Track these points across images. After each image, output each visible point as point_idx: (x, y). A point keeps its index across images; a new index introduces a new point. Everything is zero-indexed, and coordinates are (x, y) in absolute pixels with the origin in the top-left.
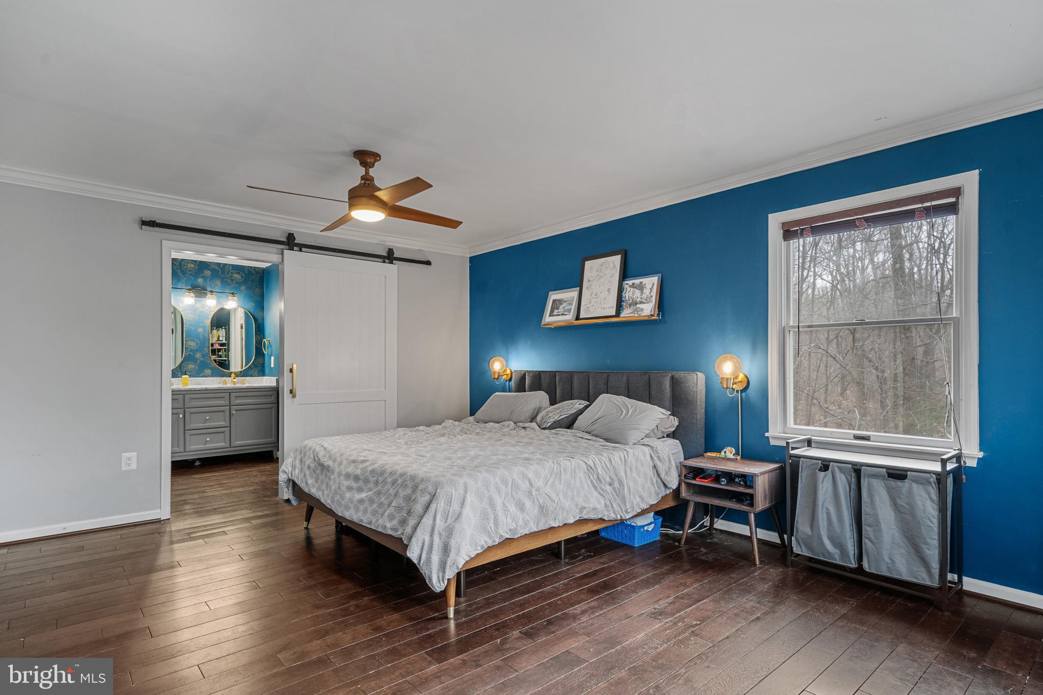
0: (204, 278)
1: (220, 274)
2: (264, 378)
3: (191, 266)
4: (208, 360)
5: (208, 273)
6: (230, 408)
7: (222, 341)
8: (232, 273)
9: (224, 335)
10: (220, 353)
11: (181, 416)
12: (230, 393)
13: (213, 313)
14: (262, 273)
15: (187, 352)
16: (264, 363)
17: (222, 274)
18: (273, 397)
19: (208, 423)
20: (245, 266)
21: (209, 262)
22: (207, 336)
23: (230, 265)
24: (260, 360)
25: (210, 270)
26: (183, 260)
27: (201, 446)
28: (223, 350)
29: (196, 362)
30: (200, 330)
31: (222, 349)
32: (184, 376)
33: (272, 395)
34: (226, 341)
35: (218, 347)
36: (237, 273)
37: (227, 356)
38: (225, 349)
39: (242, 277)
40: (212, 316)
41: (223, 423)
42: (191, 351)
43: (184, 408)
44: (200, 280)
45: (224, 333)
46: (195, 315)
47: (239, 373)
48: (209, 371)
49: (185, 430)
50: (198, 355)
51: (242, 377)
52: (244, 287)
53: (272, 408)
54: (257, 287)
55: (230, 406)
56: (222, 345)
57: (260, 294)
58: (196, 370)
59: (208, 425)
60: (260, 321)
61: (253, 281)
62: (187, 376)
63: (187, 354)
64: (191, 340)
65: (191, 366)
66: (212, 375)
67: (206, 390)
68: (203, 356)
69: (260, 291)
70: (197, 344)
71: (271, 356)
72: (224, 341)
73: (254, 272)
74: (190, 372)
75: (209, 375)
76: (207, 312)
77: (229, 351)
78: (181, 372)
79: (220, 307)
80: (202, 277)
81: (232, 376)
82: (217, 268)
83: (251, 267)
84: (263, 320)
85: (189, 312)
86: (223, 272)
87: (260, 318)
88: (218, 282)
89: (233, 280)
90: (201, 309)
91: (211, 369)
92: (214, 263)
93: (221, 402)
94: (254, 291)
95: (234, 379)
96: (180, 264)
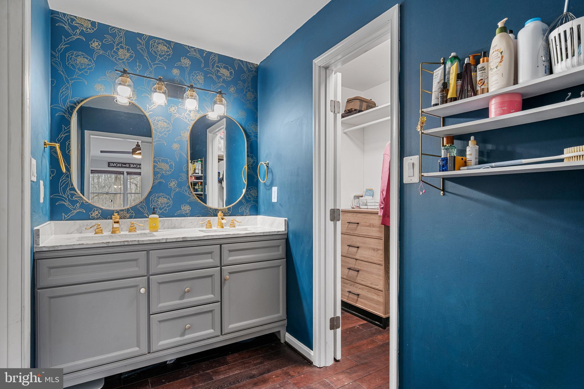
0: (181, 69)
1: (202, 66)
2: (259, 217)
3: (162, 48)
4: (186, 191)
5: (186, 62)
6: (221, 269)
7: (198, 173)
8: (218, 67)
9: (200, 168)
10: (196, 187)
11: (143, 290)
12: (221, 245)
13: (193, 122)
14: (255, 71)
15: (156, 179)
16: (257, 197)
17: (204, 67)
18: (281, 248)
19: (189, 298)
20: (235, 60)
21: (188, 46)
22: (185, 156)
23: (215, 54)
24: (253, 192)
25: (189, 58)
26: (151, 38)
27: (178, 339)
28: (200, 183)
29: (169, 195)
30: (175, 146)
31: (198, 183)
32: (151, 216)
33: (279, 246)
34: (202, 174)
35: (194, 180)
36: (225, 67)
37: (204, 190)
38: (201, 182)
39: (231, 73)
40: (191, 127)
41: (210, 297)
42: (162, 177)
43: (148, 276)
44: (176, 72)
45: (200, 165)
46: (169, 124)
47: (227, 210)
48: (187, 208)
49: (149, 315)
50: (173, 184)
51: (230, 215)
52: (232, 89)
53: (279, 266)
54: (249, 90)
55: (221, 266)
56: (198, 178)
57: (253, 100)
58: (170, 205)
59: (188, 300)
60: (253, 138)
61: (244, 81)
62: (156, 216)
63: (157, 181)
64: (163, 161)
65: (162, 201)
66: (192, 214)
67: (185, 240)
68: (180, 185)
69: (253, 96)
70: (171, 166)
71: (272, 185)
72: (200, 174)
73: (245, 69)
74: (160, 209)
75: (187, 214)
76: (185, 120)
77: (205, 184)
78: (149, 208)
79: (201, 114)
80: (177, 67)
81: (219, 214)
82: (198, 56)
83: (242, 61)
84: (257, 137)
85: (161, 118)
86: (207, 65)
87: (253, 134)
88: (200, 78)
89: (219, 77)
90: (177, 115)
91: (190, 204)
92: (195, 50)
93: (208, 261)
94: (245, 95)
95: (223, 219)
96: (147, 43)
